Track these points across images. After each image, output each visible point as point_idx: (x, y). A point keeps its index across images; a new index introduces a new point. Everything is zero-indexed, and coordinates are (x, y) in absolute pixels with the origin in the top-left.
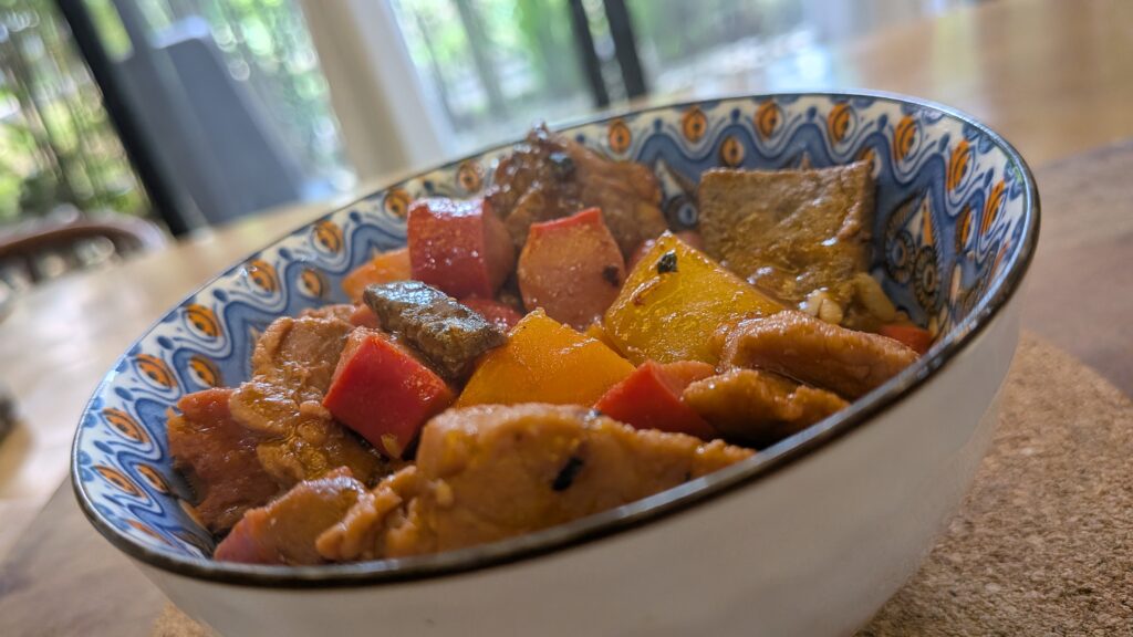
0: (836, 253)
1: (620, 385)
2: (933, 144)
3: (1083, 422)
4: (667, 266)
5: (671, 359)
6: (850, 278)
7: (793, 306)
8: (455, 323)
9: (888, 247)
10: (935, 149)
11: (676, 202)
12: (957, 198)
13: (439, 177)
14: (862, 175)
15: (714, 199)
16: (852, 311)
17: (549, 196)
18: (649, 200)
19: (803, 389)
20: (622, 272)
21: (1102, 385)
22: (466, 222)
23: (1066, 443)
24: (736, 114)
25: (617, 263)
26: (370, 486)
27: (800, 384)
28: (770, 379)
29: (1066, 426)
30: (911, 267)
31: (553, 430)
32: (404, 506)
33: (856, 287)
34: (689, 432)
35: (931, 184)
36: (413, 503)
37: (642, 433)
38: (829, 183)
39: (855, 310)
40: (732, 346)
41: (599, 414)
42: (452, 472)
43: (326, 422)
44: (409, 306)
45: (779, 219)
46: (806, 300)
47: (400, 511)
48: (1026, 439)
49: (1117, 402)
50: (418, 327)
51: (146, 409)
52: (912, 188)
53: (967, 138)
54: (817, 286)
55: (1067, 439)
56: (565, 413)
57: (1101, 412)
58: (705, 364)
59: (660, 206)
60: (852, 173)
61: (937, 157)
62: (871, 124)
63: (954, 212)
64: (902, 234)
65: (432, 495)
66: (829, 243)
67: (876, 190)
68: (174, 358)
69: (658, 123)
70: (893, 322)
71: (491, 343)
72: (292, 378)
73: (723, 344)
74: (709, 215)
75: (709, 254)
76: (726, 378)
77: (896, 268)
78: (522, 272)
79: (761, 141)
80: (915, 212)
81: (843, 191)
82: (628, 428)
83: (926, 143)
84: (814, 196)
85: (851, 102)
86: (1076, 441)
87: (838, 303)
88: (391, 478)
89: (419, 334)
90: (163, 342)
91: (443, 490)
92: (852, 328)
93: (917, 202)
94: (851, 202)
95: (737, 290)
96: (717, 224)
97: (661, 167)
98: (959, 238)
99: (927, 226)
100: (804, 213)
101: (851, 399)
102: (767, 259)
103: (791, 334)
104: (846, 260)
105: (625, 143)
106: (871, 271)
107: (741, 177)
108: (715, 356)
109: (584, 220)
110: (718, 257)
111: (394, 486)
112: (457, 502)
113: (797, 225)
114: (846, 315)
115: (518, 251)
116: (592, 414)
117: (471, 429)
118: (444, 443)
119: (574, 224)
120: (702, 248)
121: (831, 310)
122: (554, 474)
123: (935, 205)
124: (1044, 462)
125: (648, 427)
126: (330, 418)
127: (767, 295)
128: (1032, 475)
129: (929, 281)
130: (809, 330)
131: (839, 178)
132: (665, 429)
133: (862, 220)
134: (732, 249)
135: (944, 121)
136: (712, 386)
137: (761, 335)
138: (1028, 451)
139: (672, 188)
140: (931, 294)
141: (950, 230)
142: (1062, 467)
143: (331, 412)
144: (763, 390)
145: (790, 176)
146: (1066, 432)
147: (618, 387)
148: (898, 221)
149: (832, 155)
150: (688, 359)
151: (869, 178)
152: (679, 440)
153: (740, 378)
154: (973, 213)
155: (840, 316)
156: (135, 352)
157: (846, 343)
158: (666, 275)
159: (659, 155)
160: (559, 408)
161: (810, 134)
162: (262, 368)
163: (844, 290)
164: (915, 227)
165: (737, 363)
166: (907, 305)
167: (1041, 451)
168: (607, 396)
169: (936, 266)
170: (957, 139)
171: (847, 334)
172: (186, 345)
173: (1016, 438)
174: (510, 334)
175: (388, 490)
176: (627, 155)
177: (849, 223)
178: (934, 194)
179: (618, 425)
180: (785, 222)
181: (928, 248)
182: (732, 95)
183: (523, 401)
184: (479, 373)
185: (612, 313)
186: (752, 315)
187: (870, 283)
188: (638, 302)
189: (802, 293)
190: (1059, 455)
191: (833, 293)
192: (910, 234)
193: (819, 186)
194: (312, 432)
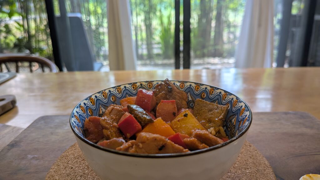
0: (217, 122)
1: (173, 135)
2: (240, 106)
3: (260, 168)
4: (186, 115)
5: (182, 133)
6: (219, 127)
7: (207, 129)
8: (145, 116)
9: (228, 123)
10: (240, 108)
11: (190, 102)
12: (241, 118)
13: (144, 84)
14: (226, 108)
15: (198, 104)
16: (217, 133)
17: (166, 94)
18: (185, 100)
19: (204, 144)
20: (176, 114)
21: (266, 162)
22: (149, 96)
23: (256, 172)
24: (206, 88)
25: (176, 111)
26: (126, 141)
27: (203, 143)
28: (199, 142)
29: (257, 168)
30: (231, 128)
31: (161, 140)
32: (132, 147)
33: (219, 129)
34: (183, 147)
35: (237, 114)
36: (134, 146)
37: (175, 144)
38: (220, 108)
39: (218, 133)
40: (194, 134)
41: (168, 139)
42: (143, 143)
43: (117, 128)
44: (136, 110)
45: (209, 112)
46: (210, 129)
47: (131, 147)
48: (248, 169)
49: (268, 166)
50: (138, 115)
51: (81, 117)
52: (234, 113)
53: (245, 108)
54: (212, 127)
55: (256, 171)
56: (163, 138)
57: (264, 167)
58: (188, 136)
59: (187, 102)
60: (224, 107)
61: (239, 109)
62: (230, 99)
63: (240, 120)
64: (231, 121)
65: (139, 146)
66: (217, 119)
67: (228, 112)
68: (86, 108)
69: (191, 85)
70: (225, 138)
71: (151, 121)
72: (112, 118)
73: (192, 133)
74: (196, 107)
75: (194, 115)
76: (191, 139)
77: (228, 127)
78: (157, 109)
79: (210, 95)
80: (234, 118)
81: (222, 110)
82: (173, 143)
83: (239, 106)
84: (216, 110)
85: (228, 93)
86: (258, 172)
87: (215, 131)
88: (131, 141)
89: (138, 116)
90: (85, 104)
91: (141, 145)
92: (216, 137)
93: (234, 116)
94: (223, 113)
95: (197, 124)
96: (197, 109)
97: (189, 94)
98: (239, 126)
99: (235, 121)
100: (214, 112)
101: (210, 147)
102: (205, 119)
103: (205, 134)
104: (219, 123)
105: (183, 87)
106: (223, 127)
107: (204, 102)
108: (190, 135)
109: (172, 102)
110: (195, 116)
111: (131, 143)
112: (143, 148)
113: (212, 114)
114: (216, 134)
115: (157, 104)
116: (167, 139)
117: (148, 136)
118: (143, 137)
119: (170, 102)
120: (193, 114)
121: (214, 132)
122: (159, 147)
123: (237, 118)
124: (250, 174)
125: (176, 144)
126: (118, 127)
127: (203, 126)
128: (247, 176)
129: (233, 131)
130: (207, 135)
131: (222, 107)
132: (179, 145)
133: (224, 117)
134: (199, 115)
135: (243, 103)
136: (189, 140)
137: (199, 133)
138: (248, 171)
139: (190, 99)
140: (233, 134)
141: (238, 123)
142: (253, 176)
143: (119, 127)
144: (197, 143)
145: (213, 104)
146: (256, 170)
147: (172, 136)
148: (230, 119)
149: (222, 102)
150: (186, 134)
151: (227, 109)
152: (181, 147)
153: (194, 140)
154: (242, 121)
155: (215, 134)
156: (80, 105)
157: (213, 138)
158: (185, 117)
159: (189, 91)
160: (163, 137)
161: (219, 97)
162: (107, 115)
163: (217, 129)
164: (233, 121)
165: (194, 137)
166: (229, 135)
167: (250, 172)
168: (170, 137)
169: (235, 129)
170: (243, 107)
171: (214, 137)
172: (88, 105)
173: (246, 168)
174: (155, 121)
175: (130, 143)
176: (183, 90)
177: (221, 117)
178: (237, 116)
179: (172, 142)
180: (210, 113)
181: (234, 125)
182: (206, 84)
183: (157, 134)
184: (148, 127)
185: (173, 122)
186: (199, 129)
187: (222, 130)
188: (179, 121)
189: (209, 128)
190: (254, 174)
191: (215, 129)
192: (232, 122)
193: (218, 108)
194: (114, 129)
